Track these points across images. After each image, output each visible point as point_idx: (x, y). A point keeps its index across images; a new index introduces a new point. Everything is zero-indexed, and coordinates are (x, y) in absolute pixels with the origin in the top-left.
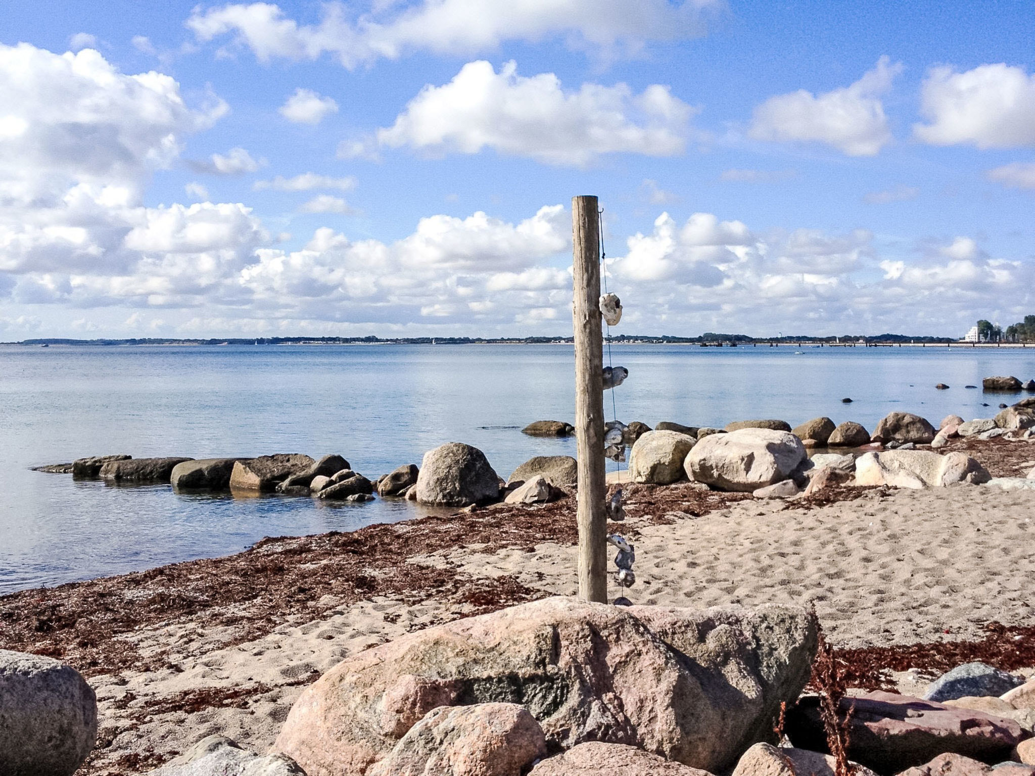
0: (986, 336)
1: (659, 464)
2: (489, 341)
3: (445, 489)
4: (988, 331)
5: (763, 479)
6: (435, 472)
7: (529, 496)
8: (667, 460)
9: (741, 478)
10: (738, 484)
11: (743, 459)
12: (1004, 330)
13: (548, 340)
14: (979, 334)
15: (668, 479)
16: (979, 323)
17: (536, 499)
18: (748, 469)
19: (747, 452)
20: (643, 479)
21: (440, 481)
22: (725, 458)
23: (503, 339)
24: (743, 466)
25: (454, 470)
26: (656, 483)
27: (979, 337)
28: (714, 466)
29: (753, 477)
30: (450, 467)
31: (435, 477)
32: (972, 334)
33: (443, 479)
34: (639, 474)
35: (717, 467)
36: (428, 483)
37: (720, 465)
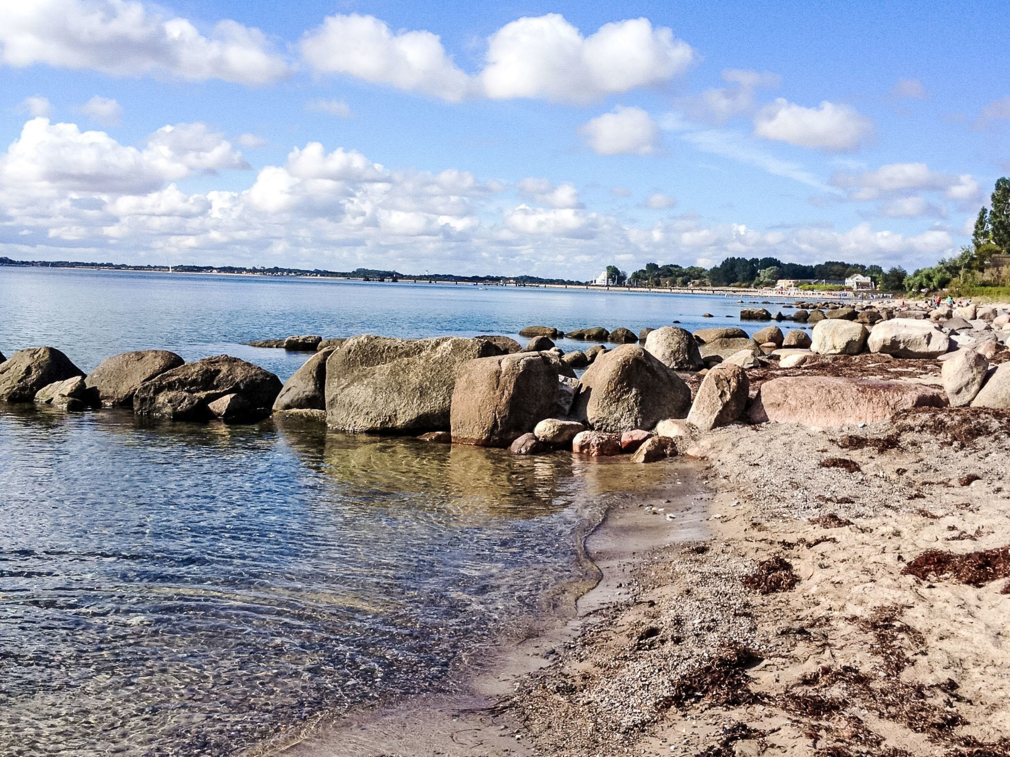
0: (613, 281)
1: (852, 341)
2: (136, 268)
3: (678, 359)
4: (616, 277)
5: (941, 350)
6: (669, 346)
7: (746, 363)
8: (857, 338)
9: (923, 349)
10: (919, 353)
11: (925, 336)
12: (629, 275)
13: (200, 269)
14: (608, 278)
15: (855, 351)
16: (608, 268)
17: (752, 365)
18: (928, 343)
19: (927, 332)
20: (839, 351)
21: (673, 353)
22: (910, 335)
23: (149, 266)
24: (925, 341)
25: (682, 345)
26: (848, 354)
27: (608, 281)
28: (902, 341)
29: (933, 348)
30: (679, 343)
31: (670, 350)
32: (602, 278)
33: (676, 352)
34: (835, 348)
35: (904, 342)
36: (664, 355)
37: (907, 340)
